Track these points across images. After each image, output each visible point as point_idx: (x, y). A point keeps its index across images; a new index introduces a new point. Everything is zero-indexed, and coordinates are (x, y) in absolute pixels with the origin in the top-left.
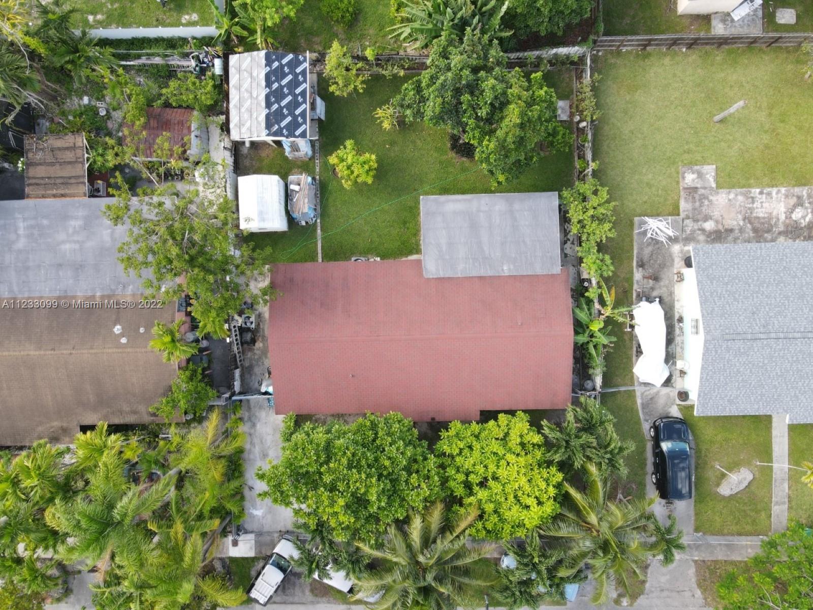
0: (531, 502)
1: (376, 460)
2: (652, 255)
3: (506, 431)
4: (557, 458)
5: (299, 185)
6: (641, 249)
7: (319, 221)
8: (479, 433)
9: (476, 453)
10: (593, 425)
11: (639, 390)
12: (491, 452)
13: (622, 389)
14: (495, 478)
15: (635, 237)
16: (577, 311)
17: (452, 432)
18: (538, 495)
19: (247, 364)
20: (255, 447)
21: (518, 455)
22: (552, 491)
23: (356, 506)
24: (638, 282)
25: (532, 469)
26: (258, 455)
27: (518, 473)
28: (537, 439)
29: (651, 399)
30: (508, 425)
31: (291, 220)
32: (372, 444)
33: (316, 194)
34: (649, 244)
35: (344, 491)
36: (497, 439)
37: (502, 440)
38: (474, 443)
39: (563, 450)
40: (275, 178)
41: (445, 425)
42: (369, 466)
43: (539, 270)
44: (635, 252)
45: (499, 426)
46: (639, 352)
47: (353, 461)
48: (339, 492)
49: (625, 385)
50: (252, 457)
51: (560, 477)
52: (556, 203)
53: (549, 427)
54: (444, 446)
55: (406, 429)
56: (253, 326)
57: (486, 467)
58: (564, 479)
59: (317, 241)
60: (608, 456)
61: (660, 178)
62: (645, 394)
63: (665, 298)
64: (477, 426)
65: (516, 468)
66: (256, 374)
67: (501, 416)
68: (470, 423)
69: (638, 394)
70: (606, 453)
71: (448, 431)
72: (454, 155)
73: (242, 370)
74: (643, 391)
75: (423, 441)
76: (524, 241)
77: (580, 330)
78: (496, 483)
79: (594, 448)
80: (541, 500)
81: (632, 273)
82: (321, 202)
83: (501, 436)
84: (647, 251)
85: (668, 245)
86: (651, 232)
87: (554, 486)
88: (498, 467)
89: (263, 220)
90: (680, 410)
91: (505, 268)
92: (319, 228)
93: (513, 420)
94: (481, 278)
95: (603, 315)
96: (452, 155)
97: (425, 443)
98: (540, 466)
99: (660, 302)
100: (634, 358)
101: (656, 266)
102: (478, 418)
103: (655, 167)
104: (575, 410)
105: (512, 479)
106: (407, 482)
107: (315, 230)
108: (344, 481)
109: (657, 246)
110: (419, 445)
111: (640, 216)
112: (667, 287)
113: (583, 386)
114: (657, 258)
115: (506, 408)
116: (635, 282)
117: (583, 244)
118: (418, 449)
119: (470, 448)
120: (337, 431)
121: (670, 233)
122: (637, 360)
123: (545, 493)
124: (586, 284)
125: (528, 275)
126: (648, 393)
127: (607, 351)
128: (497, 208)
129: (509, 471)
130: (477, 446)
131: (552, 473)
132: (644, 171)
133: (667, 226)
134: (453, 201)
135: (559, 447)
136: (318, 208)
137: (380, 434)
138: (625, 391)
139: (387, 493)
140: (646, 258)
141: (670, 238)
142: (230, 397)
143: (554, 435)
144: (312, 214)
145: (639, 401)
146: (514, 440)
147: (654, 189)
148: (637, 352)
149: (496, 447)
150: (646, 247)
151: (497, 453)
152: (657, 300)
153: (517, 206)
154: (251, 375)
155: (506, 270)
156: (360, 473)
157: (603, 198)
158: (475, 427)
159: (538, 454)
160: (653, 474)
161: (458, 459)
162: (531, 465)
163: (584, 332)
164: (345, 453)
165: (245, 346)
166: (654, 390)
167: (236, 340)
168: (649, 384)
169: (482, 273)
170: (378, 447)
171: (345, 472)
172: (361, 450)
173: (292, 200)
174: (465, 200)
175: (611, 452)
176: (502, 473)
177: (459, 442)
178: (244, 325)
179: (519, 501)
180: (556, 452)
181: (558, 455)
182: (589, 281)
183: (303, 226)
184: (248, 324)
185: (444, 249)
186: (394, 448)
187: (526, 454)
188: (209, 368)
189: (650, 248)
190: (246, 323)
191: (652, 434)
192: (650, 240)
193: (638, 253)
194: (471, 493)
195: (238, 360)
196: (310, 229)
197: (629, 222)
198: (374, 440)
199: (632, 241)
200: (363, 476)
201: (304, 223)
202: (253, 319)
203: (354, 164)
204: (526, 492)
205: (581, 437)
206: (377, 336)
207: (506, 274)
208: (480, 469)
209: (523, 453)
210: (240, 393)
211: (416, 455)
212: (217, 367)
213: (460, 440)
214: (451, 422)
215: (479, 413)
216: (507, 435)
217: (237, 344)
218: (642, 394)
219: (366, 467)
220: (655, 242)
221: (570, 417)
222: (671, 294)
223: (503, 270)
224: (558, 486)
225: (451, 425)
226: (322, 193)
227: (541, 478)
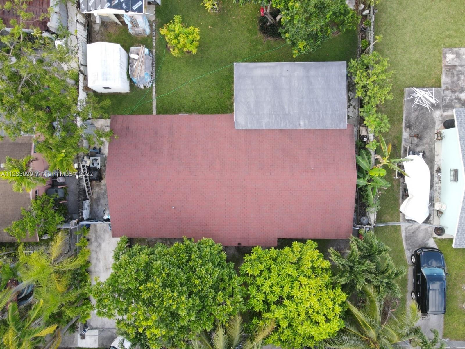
0: (321, 319)
1: (189, 279)
2: (417, 118)
3: (299, 256)
4: (343, 281)
5: (138, 54)
6: (409, 113)
7: (154, 85)
8: (277, 257)
9: (274, 275)
10: (372, 254)
11: (404, 225)
12: (287, 274)
13: (391, 224)
14: (290, 297)
15: (405, 104)
16: (360, 159)
17: (254, 256)
18: (326, 313)
19: (95, 196)
20: (100, 262)
21: (309, 277)
22: (338, 310)
23: (170, 319)
24: (405, 140)
25: (321, 290)
26: (102, 269)
27: (310, 293)
28: (326, 264)
29: (413, 233)
30: (300, 251)
31: (132, 84)
32: (186, 265)
33: (152, 64)
34: (415, 110)
35: (158, 307)
36: (292, 263)
37: (295, 264)
38: (273, 266)
39: (348, 275)
40: (117, 47)
41: (249, 250)
42: (182, 285)
43: (329, 124)
44: (404, 115)
45: (293, 252)
46: (406, 195)
47: (167, 280)
48: (155, 307)
49: (393, 221)
50: (97, 269)
51: (344, 297)
52: (345, 71)
53: (336, 255)
54: (246, 268)
55: (216, 252)
56: (99, 166)
57: (282, 287)
58: (348, 299)
59: (152, 101)
60: (386, 280)
61: (426, 57)
62: (409, 228)
63: (427, 153)
64: (275, 252)
65: (308, 290)
66: (102, 205)
67: (294, 243)
68: (269, 248)
69: (403, 229)
70: (384, 278)
71: (250, 255)
72: (262, 35)
73: (91, 201)
74: (406, 226)
75: (231, 263)
76: (317, 102)
77: (361, 176)
78: (291, 302)
79: (374, 273)
80: (329, 318)
81: (401, 132)
82: (157, 70)
83: (295, 260)
84: (414, 115)
85: (431, 110)
86: (418, 100)
87: (339, 305)
88: (292, 287)
89: (106, 79)
90: (436, 242)
91: (302, 123)
92: (154, 91)
93: (305, 247)
94: (281, 130)
95: (380, 163)
96: (260, 35)
97: (232, 265)
98: (327, 287)
99: (423, 156)
100: (401, 200)
101: (421, 127)
102: (276, 244)
103: (422, 48)
104: (357, 241)
105: (304, 299)
106: (214, 298)
107: (151, 93)
108: (159, 298)
109: (421, 112)
110: (226, 267)
111: (409, 87)
112: (429, 144)
113: (360, 220)
114: (421, 121)
115: (299, 237)
116: (403, 140)
117: (365, 106)
118: (225, 270)
119: (269, 269)
120: (160, 253)
121: (433, 101)
122: (403, 201)
123: (332, 311)
124: (365, 140)
125: (319, 129)
126: (411, 228)
127: (381, 194)
128: (296, 74)
129: (302, 292)
130: (275, 268)
131: (337, 294)
132: (413, 51)
133: (431, 95)
134: (260, 67)
135: (344, 272)
136: (154, 74)
137: (193, 257)
138: (392, 226)
139: (196, 308)
140: (412, 121)
141: (433, 105)
142: (78, 223)
143: (340, 262)
144: (149, 79)
145: (403, 234)
146: (307, 264)
147: (421, 66)
148: (403, 195)
149: (291, 270)
150: (413, 112)
151: (291, 275)
152: (421, 154)
153: (312, 73)
154: (98, 205)
155: (303, 124)
156: (173, 292)
157: (384, 66)
158: (274, 252)
159: (327, 277)
160: (412, 292)
161: (258, 280)
162: (320, 286)
163: (364, 177)
164: (161, 273)
165: (94, 182)
166: (415, 226)
167: (86, 177)
168: (412, 221)
169: (283, 126)
170: (191, 268)
171: (160, 290)
172: (175, 270)
173: (132, 67)
174: (270, 67)
175: (389, 277)
176: (296, 292)
177: (260, 265)
178: (91, 166)
179: (309, 317)
180: (341, 276)
181: (343, 279)
182: (367, 137)
183: (141, 89)
184: (96, 165)
185: (252, 106)
186: (203, 270)
187: (316, 276)
188: (64, 198)
189: (416, 113)
190: (93, 164)
191: (414, 261)
192: (416, 107)
193: (407, 117)
194: (268, 310)
195: (87, 193)
196: (147, 91)
197: (399, 92)
198: (187, 262)
199: (402, 107)
200: (176, 294)
201: (142, 87)
202: (99, 160)
203: (181, 35)
204: (316, 310)
205: (363, 264)
206: (195, 175)
207: (303, 127)
208: (277, 290)
209: (314, 276)
210: (88, 220)
211: (223, 275)
212: (72, 198)
213: (261, 263)
214: (253, 247)
215: (277, 240)
216: (300, 259)
217: (86, 180)
218: (406, 229)
219: (179, 285)
220: (420, 107)
221: (354, 246)
222: (432, 150)
223: (299, 124)
224: (342, 305)
225: (254, 250)
226: (157, 64)
227: (329, 298)
